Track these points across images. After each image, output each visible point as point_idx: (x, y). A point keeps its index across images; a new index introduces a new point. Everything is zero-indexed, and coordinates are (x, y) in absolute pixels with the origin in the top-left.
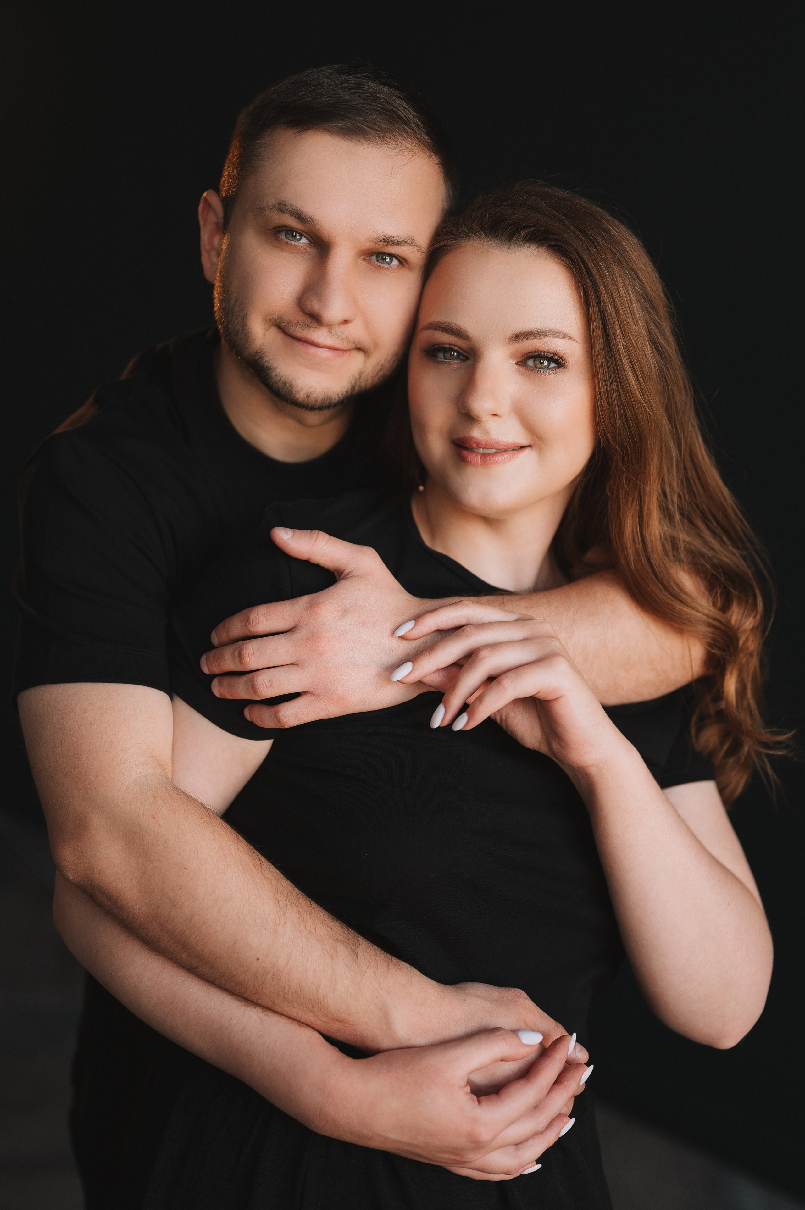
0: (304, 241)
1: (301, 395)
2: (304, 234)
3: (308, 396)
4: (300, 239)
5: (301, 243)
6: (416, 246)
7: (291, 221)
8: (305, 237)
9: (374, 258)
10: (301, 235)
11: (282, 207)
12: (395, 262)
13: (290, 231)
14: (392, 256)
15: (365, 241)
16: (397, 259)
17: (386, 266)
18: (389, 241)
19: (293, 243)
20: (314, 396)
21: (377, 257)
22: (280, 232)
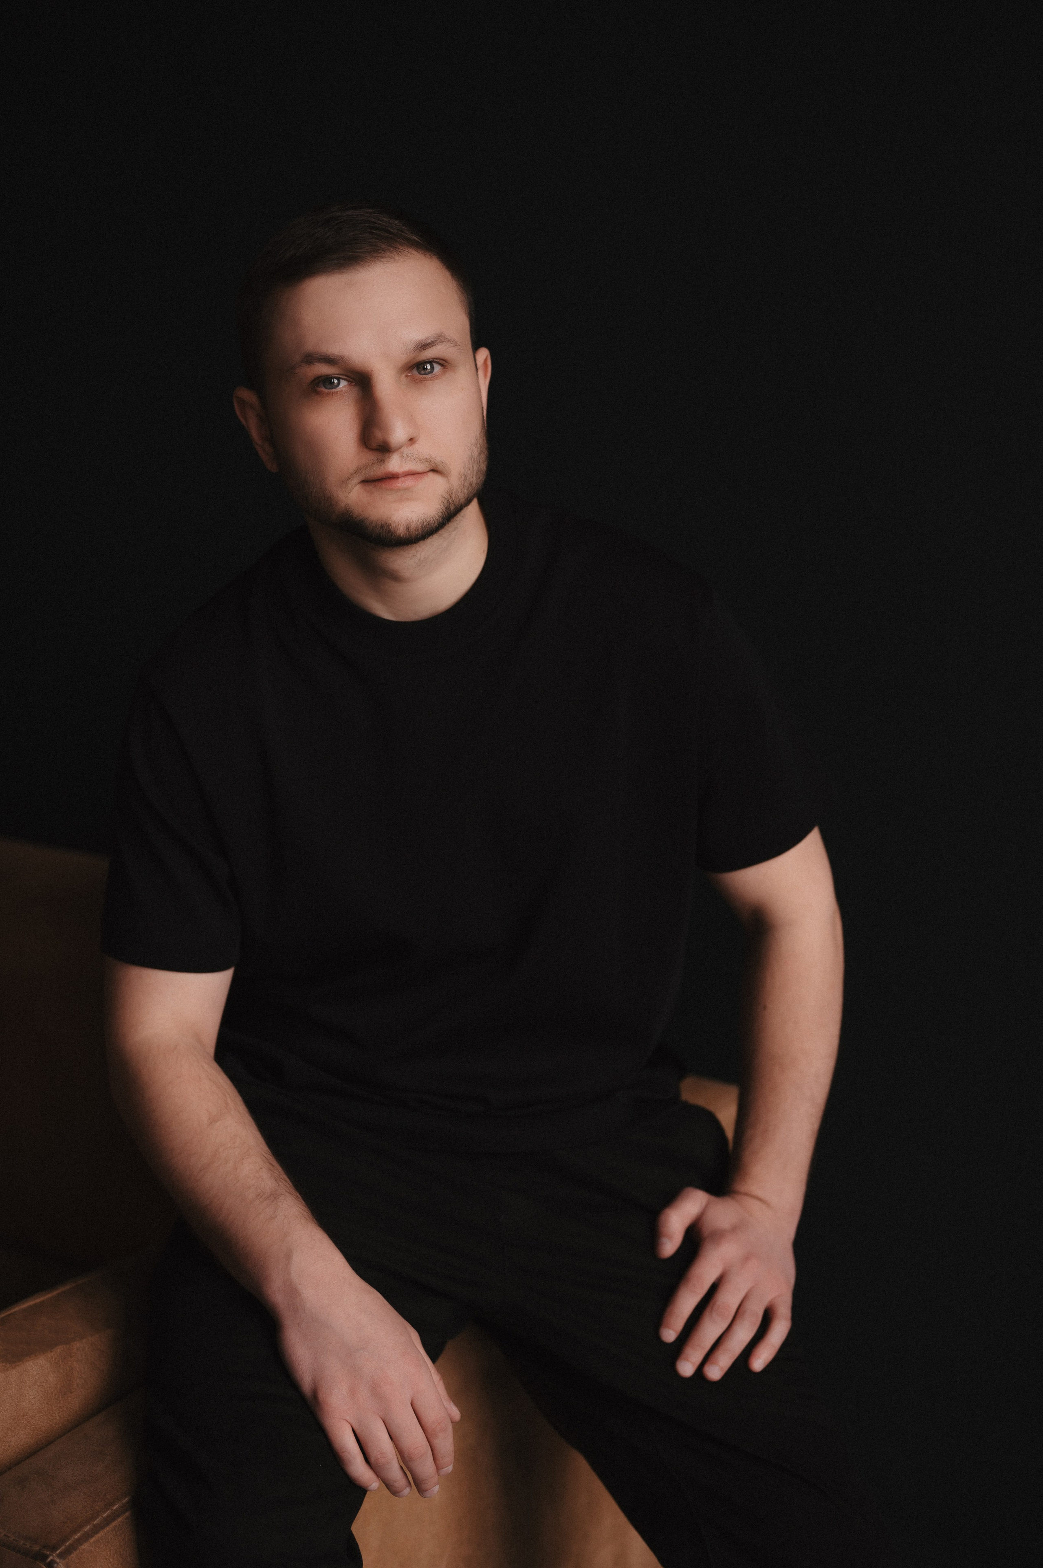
0: (343, 383)
1: (401, 531)
2: (340, 376)
3: (408, 529)
4: (339, 383)
5: (340, 388)
6: (448, 341)
7: (324, 369)
8: (343, 379)
9: (415, 372)
10: (338, 379)
11: (311, 358)
12: (437, 368)
13: (327, 381)
14: (431, 362)
15: (402, 356)
16: (437, 363)
17: (430, 376)
18: (424, 346)
19: (333, 390)
20: (413, 526)
21: (418, 370)
22: (317, 385)
